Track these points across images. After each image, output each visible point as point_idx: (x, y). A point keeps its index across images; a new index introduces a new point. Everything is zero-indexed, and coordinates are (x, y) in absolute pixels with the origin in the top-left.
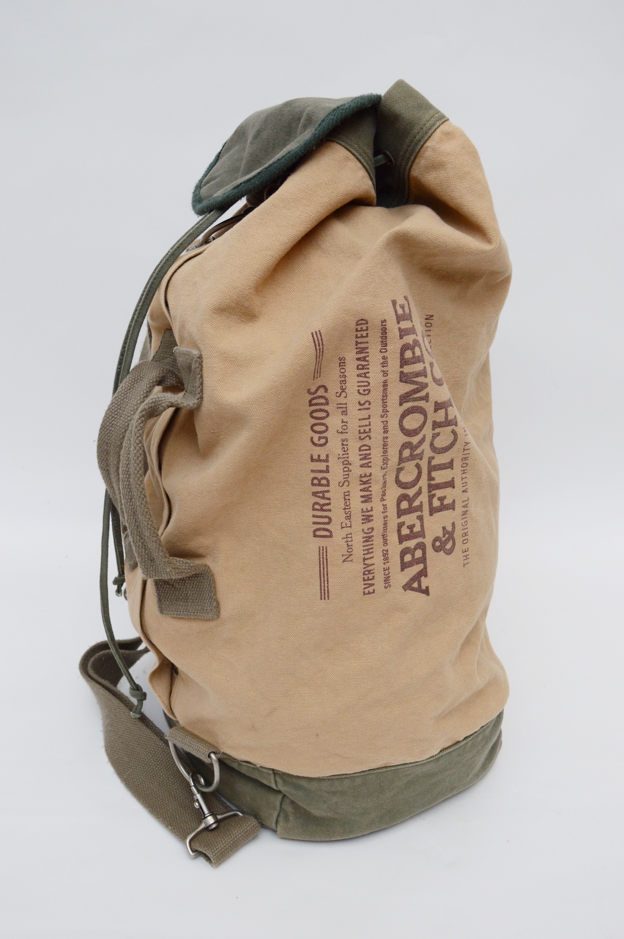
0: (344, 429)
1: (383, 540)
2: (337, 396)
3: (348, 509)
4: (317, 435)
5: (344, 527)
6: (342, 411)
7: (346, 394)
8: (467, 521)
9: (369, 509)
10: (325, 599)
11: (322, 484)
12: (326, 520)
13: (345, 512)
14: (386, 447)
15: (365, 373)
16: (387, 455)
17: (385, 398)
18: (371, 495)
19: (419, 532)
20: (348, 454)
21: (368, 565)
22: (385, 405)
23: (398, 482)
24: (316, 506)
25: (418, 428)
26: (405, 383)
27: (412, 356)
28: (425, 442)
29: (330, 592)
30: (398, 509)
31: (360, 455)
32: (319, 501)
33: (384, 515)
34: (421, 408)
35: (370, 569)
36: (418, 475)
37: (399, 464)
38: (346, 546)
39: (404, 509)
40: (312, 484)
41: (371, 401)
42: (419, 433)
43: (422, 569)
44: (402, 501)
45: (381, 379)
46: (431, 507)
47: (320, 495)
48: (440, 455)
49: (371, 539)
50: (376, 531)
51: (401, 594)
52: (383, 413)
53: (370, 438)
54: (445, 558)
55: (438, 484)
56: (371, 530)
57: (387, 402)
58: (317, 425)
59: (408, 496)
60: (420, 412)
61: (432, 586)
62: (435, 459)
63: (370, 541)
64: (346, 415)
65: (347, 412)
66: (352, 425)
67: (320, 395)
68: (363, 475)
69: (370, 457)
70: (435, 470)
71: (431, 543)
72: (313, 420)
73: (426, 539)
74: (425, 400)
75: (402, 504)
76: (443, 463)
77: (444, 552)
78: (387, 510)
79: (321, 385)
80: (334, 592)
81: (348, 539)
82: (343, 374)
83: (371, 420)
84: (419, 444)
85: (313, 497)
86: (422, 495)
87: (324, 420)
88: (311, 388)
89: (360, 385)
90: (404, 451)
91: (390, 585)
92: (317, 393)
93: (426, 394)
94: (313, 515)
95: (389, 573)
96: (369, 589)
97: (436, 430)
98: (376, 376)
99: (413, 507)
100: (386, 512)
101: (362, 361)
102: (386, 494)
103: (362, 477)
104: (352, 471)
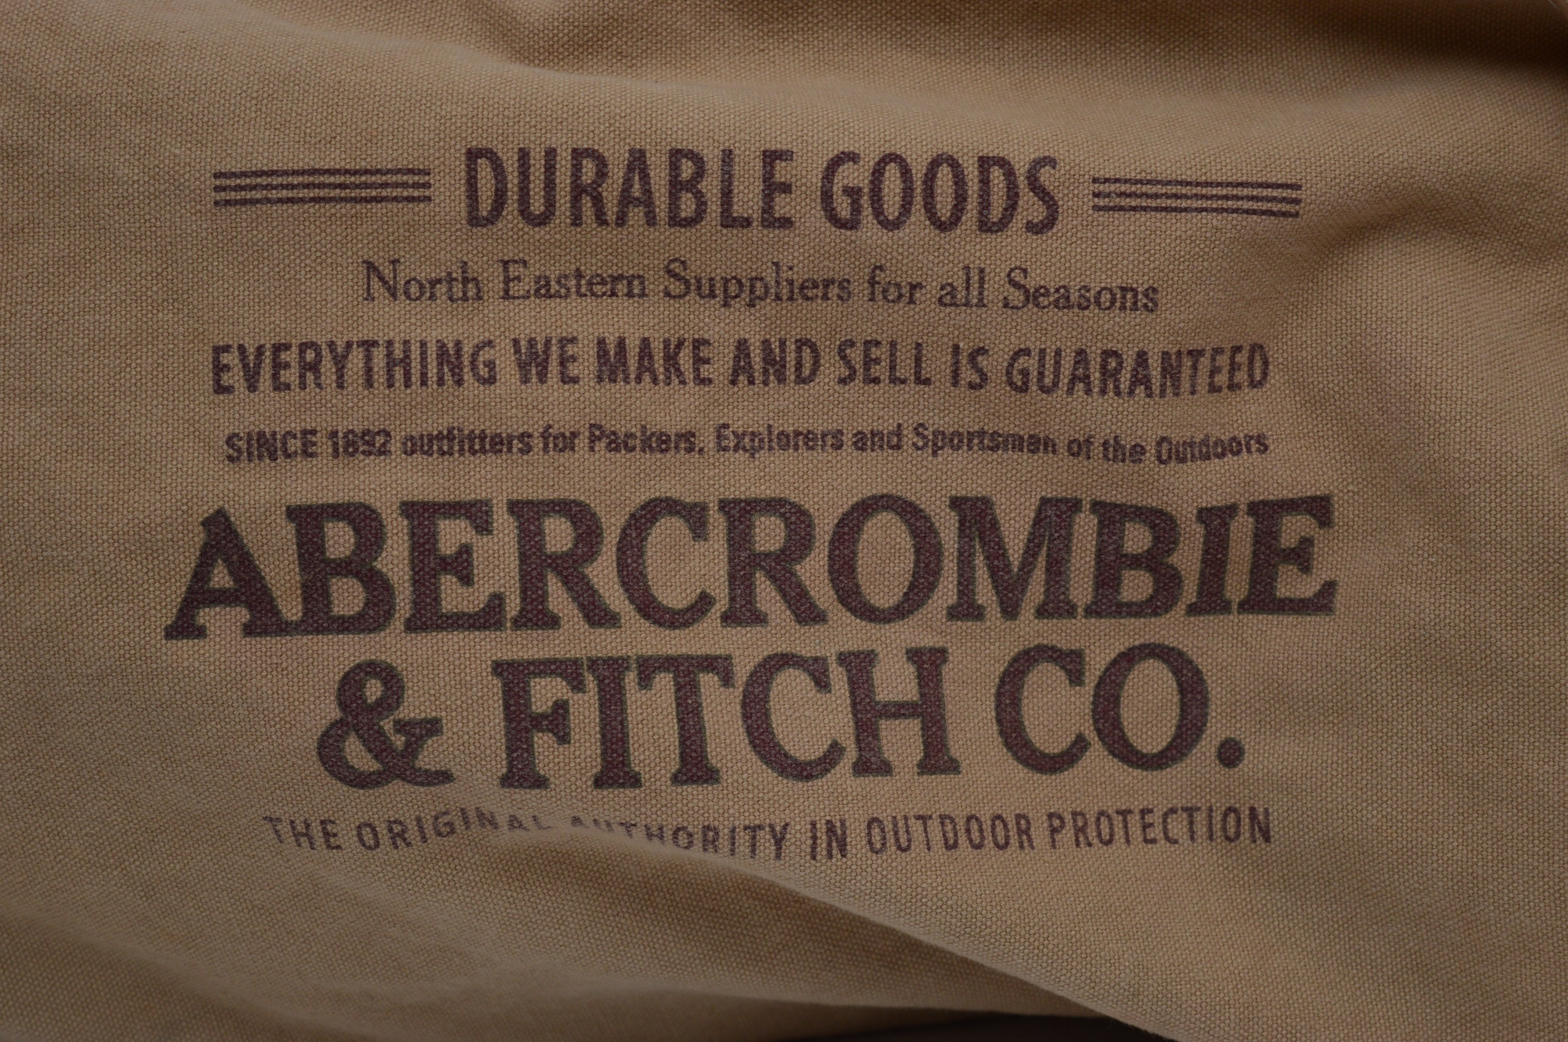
0: (885, 291)
1: (430, 435)
2: (1012, 270)
3: (579, 286)
4: (864, 183)
5: (506, 269)
6: (954, 288)
7: (1017, 308)
8: (453, 831)
9: (573, 370)
10: (217, 189)
11: (679, 199)
12: (537, 206)
13: (566, 277)
14: (801, 443)
15: (1088, 377)
16: (770, 448)
17: (986, 441)
19: (435, 599)
20: (791, 299)
21: (345, 357)
22: (961, 441)
23: (650, 512)
24: (590, 166)
25: (857, 586)
26: (1034, 520)
27: (1126, 556)
28: (798, 627)
29: (243, 209)
30: (548, 505)
31: (783, 343)
32: (610, 181)
33: (536, 434)
34: (932, 587)
35: (323, 370)
36: (667, 610)
37: (724, 505)
38: (433, 275)
39: (540, 532)
40: (679, 151)
41: (983, 391)
42: (837, 592)
43: (284, 611)
44: (575, 523)
45: (1061, 433)
46: (532, 668)
47: (637, 186)
48: (739, 708)
49: (448, 377)
50: (482, 396)
51: (195, 500)
52: (933, 433)
53: (842, 381)
54: (308, 726)
55: (622, 702)
56: (487, 376)
57: (970, 448)
58: (904, 182)
59: (592, 555)
60: (917, 587)
61: (202, 652)
62: (722, 689)
63: (440, 370)
64: (940, 299)
65: (951, 305)
66: (901, 319)
67: (1020, 203)
68: (704, 352)
69: (772, 378)
70: (678, 690)
71: (383, 657)
72: (924, 164)
73: (403, 635)
74: (959, 604)
75: (563, 527)
76: (707, 726)
77: (334, 725)
78: (551, 453)
79: (1060, 210)
80: (244, 224)
81: (460, 286)
82: (1092, 300)
83: (912, 385)
84: (793, 594)
85: (627, 155)
86: (587, 626)
87: (923, 211)
88: (1052, 171)
89: (1048, 358)
90: (778, 522)
91: (238, 458)
92: (1031, 194)
93: (980, 607)
94: (555, 150)
95: (288, 456)
96: (236, 370)
97: (840, 669)
98: (1073, 417)
99: (542, 578)
100: (546, 445)
101: (1134, 369)
102: (617, 450)
103: (695, 348)
104: (723, 309)
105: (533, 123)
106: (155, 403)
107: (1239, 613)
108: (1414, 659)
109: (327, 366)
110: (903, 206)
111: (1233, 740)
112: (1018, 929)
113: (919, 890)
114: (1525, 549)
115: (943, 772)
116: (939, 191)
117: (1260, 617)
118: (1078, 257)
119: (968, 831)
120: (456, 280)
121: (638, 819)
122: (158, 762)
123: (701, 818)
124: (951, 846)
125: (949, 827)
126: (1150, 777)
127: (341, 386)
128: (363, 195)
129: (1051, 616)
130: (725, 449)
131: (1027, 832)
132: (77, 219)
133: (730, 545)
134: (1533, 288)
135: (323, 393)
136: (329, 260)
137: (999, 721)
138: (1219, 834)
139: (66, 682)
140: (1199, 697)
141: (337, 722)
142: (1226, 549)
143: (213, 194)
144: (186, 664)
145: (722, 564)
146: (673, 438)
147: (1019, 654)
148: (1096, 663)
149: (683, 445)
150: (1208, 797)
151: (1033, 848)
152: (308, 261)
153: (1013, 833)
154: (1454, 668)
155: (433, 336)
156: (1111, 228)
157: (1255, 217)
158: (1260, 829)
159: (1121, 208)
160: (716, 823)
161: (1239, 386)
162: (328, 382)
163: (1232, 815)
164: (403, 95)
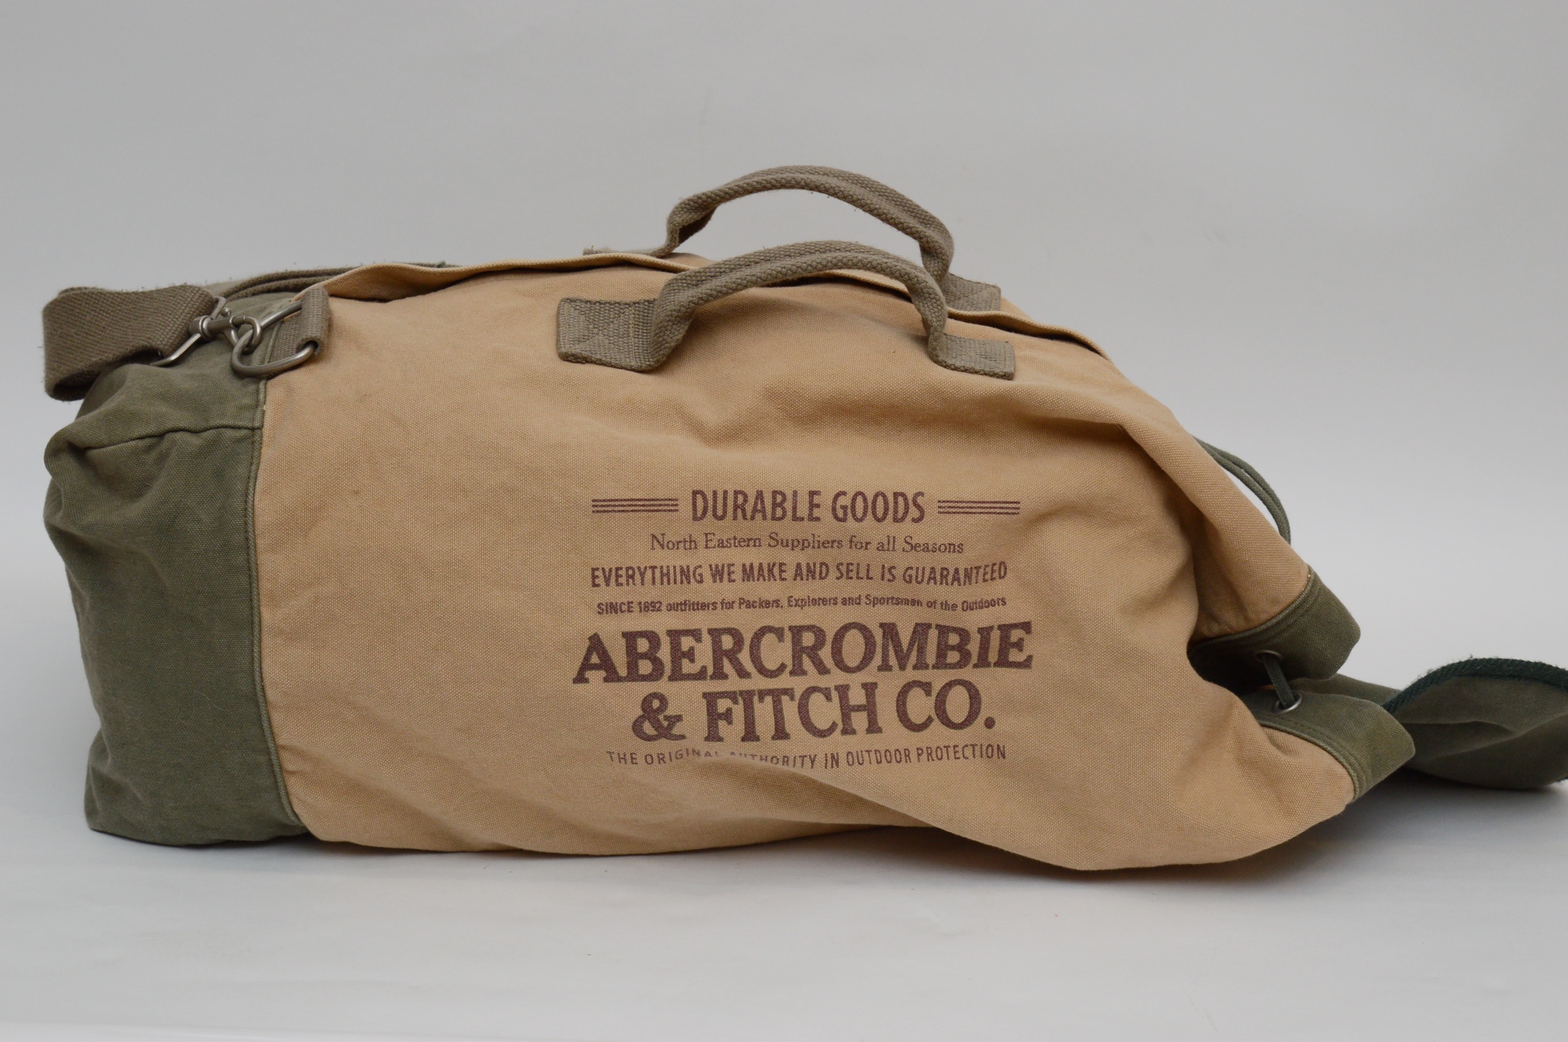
0: (856, 545)
1: (677, 603)
2: (906, 537)
3: (735, 543)
4: (849, 504)
5: (706, 537)
6: (883, 544)
7: (908, 551)
8: (682, 757)
9: (733, 577)
10: (594, 506)
11: (776, 510)
12: (720, 512)
13: (730, 539)
14: (821, 603)
15: (935, 578)
16: (809, 605)
17: (894, 601)
18: (753, 580)
19: (680, 669)
20: (819, 548)
21: (645, 573)
22: (884, 601)
23: (762, 632)
24: (741, 497)
25: (842, 659)
26: (913, 632)
27: (949, 646)
28: (819, 676)
29: (604, 514)
30: (723, 630)
31: (815, 564)
32: (749, 503)
33: (719, 603)
34: (871, 658)
35: (636, 578)
36: (769, 671)
37: (791, 628)
38: (678, 540)
39: (720, 641)
40: (776, 491)
41: (893, 582)
42: (834, 662)
43: (620, 672)
44: (733, 635)
45: (924, 599)
46: (718, 695)
47: (759, 505)
48: (797, 709)
49: (685, 581)
50: (698, 588)
51: (586, 629)
52: (874, 598)
53: (838, 578)
54: (629, 717)
55: (752, 708)
56: (699, 580)
57: (888, 604)
58: (864, 503)
59: (740, 650)
60: (865, 658)
61: (587, 688)
62: (790, 702)
63: (682, 578)
64: (878, 548)
65: (882, 550)
66: (862, 555)
67: (910, 511)
68: (784, 568)
69: (810, 577)
70: (774, 703)
71: (659, 691)
72: (872, 496)
73: (667, 682)
74: (883, 665)
75: (729, 639)
76: (785, 717)
77: (640, 717)
78: (724, 610)
79: (925, 513)
80: (604, 520)
81: (689, 544)
82: (938, 548)
83: (865, 580)
84: (817, 663)
85: (755, 493)
86: (738, 678)
87: (871, 514)
88: (922, 498)
89: (919, 570)
90: (812, 635)
91: (602, 613)
92: (914, 507)
93: (891, 666)
94: (727, 491)
95: (622, 612)
96: (601, 578)
97: (836, 692)
98: (929, 593)
99: (721, 660)
100: (722, 607)
101: (954, 575)
102: (749, 607)
103: (780, 566)
104: (791, 551)
105: (718, 480)
106: (568, 590)
107: (994, 667)
108: (1062, 688)
109: (637, 576)
110: (864, 513)
111: (991, 718)
112: (905, 795)
113: (867, 780)
114: (1105, 647)
115: (876, 732)
116: (878, 507)
117: (1002, 669)
118: (932, 532)
119: (886, 756)
120: (687, 541)
121: (758, 753)
122: (566, 730)
123: (782, 753)
124: (879, 762)
125: (878, 755)
126: (957, 733)
127: (643, 584)
128: (652, 509)
129: (918, 669)
130: (791, 606)
131: (908, 756)
132: (537, 517)
133: (793, 644)
134: (1113, 537)
135: (636, 587)
136: (637, 534)
137: (898, 711)
138: (985, 755)
139: (532, 700)
140: (977, 700)
141: (641, 716)
142: (989, 643)
143: (592, 508)
144: (581, 693)
145: (790, 652)
146: (771, 602)
147: (906, 684)
148: (936, 688)
149: (775, 605)
150: (981, 740)
151: (911, 762)
152: (629, 535)
153: (903, 757)
154: (1078, 692)
155: (678, 564)
156: (945, 520)
157: (1002, 515)
158: (1001, 754)
159: (949, 513)
160: (788, 755)
161: (995, 579)
162: (638, 583)
163: (990, 748)
164: (666, 468)
